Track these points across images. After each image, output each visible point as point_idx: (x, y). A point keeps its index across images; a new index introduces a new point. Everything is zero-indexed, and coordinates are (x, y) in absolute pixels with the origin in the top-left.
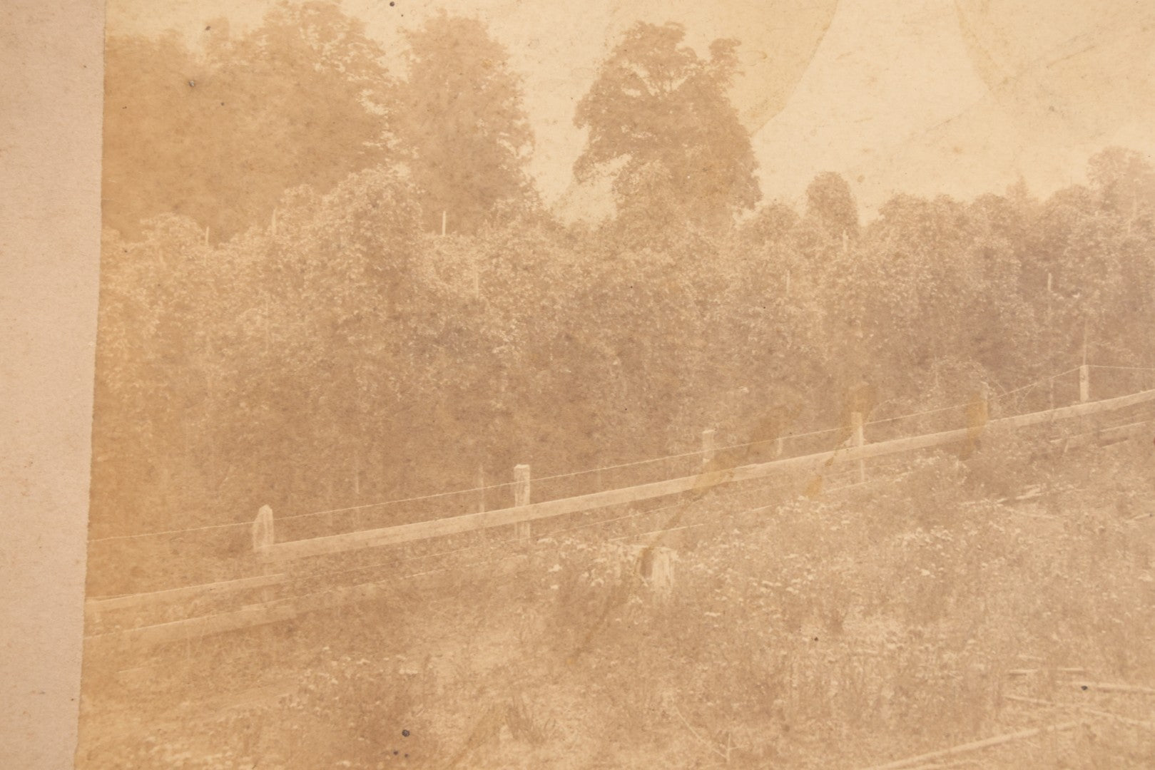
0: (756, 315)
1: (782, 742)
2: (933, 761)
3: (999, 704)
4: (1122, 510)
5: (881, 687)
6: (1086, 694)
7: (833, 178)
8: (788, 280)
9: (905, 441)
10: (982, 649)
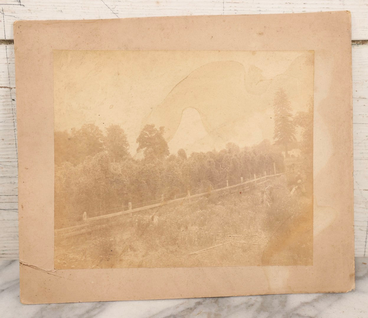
0: (170, 174)
1: (178, 249)
2: (204, 250)
3: (216, 240)
4: (235, 205)
5: (195, 238)
6: (230, 237)
7: (182, 150)
8: (175, 168)
9: (197, 195)
10: (212, 231)
